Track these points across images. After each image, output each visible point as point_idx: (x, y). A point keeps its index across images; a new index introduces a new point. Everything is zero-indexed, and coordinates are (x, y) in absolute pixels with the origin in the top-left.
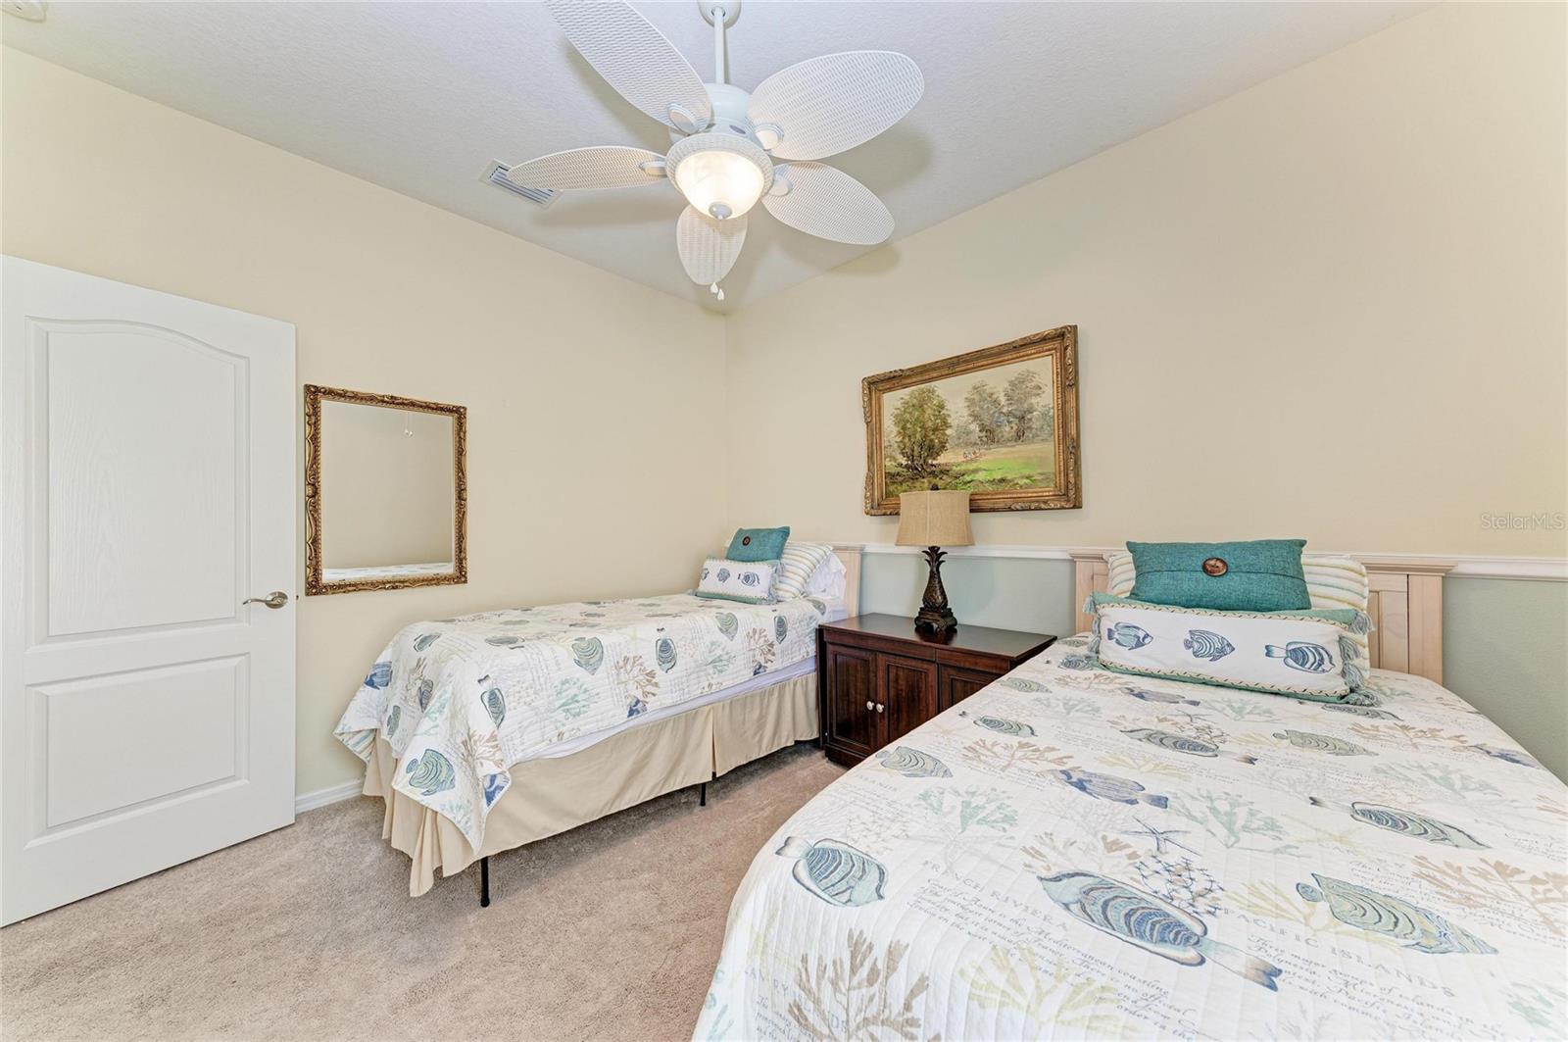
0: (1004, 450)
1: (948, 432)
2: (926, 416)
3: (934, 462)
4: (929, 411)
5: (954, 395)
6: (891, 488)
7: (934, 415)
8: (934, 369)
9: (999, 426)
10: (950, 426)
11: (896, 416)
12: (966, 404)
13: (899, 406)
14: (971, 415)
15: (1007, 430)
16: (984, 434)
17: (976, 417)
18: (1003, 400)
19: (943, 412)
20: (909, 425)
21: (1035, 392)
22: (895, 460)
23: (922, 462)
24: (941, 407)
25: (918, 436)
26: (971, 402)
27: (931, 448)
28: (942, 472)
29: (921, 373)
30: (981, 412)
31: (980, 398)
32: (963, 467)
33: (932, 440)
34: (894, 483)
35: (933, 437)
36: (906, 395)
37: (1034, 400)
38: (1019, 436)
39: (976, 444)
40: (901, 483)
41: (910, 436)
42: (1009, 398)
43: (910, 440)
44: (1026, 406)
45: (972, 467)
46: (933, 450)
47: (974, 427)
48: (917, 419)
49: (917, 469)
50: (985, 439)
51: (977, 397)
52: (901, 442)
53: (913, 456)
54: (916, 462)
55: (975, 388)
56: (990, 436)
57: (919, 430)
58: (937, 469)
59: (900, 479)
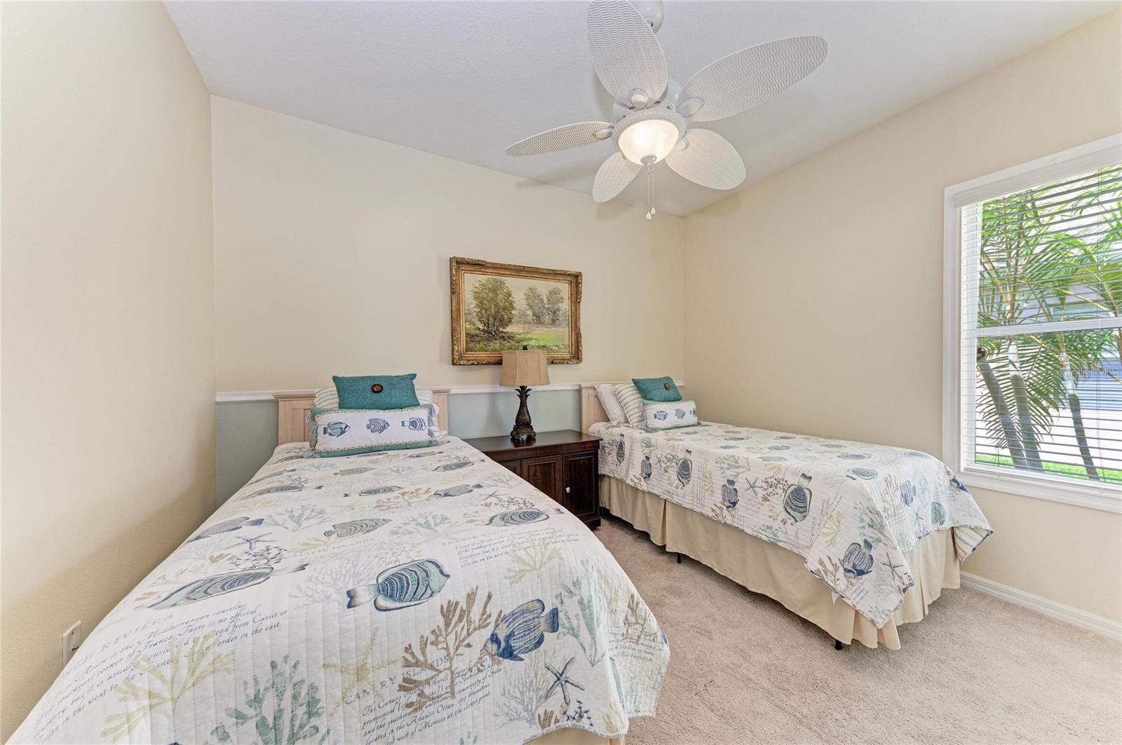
0: (546, 329)
1: (514, 312)
2: (498, 298)
3: (504, 330)
4: (500, 296)
5: (518, 288)
6: (471, 345)
7: (505, 299)
8: (507, 269)
9: (543, 315)
10: (515, 309)
11: (476, 293)
12: (525, 297)
13: (477, 285)
14: (528, 305)
15: (547, 318)
16: (534, 318)
17: (531, 307)
18: (545, 300)
19: (510, 299)
20: (485, 302)
21: (561, 300)
22: (474, 324)
23: (495, 328)
24: (509, 295)
25: (492, 310)
26: (528, 298)
27: (502, 321)
28: (509, 337)
29: (496, 268)
30: (534, 304)
31: (532, 295)
32: (522, 336)
33: (502, 316)
34: (473, 341)
35: (503, 313)
36: (483, 279)
37: (560, 305)
38: (554, 322)
39: (530, 323)
40: (479, 342)
41: (486, 310)
42: (549, 300)
43: (486, 312)
44: (556, 307)
45: (529, 336)
46: (505, 322)
47: (529, 312)
48: (492, 299)
49: (491, 333)
50: (535, 321)
51: (531, 295)
52: (479, 312)
53: (488, 324)
54: (490, 328)
55: (530, 289)
56: (538, 319)
57: (493, 306)
58: (506, 335)
59: (478, 339)
